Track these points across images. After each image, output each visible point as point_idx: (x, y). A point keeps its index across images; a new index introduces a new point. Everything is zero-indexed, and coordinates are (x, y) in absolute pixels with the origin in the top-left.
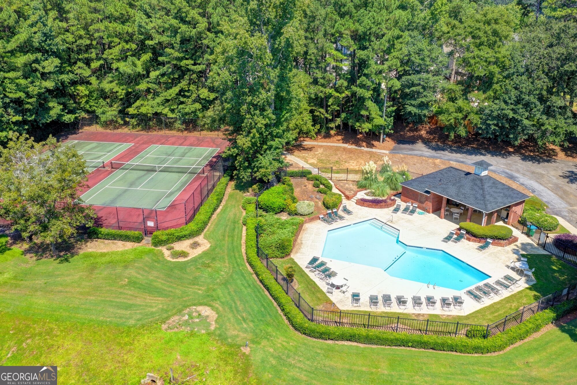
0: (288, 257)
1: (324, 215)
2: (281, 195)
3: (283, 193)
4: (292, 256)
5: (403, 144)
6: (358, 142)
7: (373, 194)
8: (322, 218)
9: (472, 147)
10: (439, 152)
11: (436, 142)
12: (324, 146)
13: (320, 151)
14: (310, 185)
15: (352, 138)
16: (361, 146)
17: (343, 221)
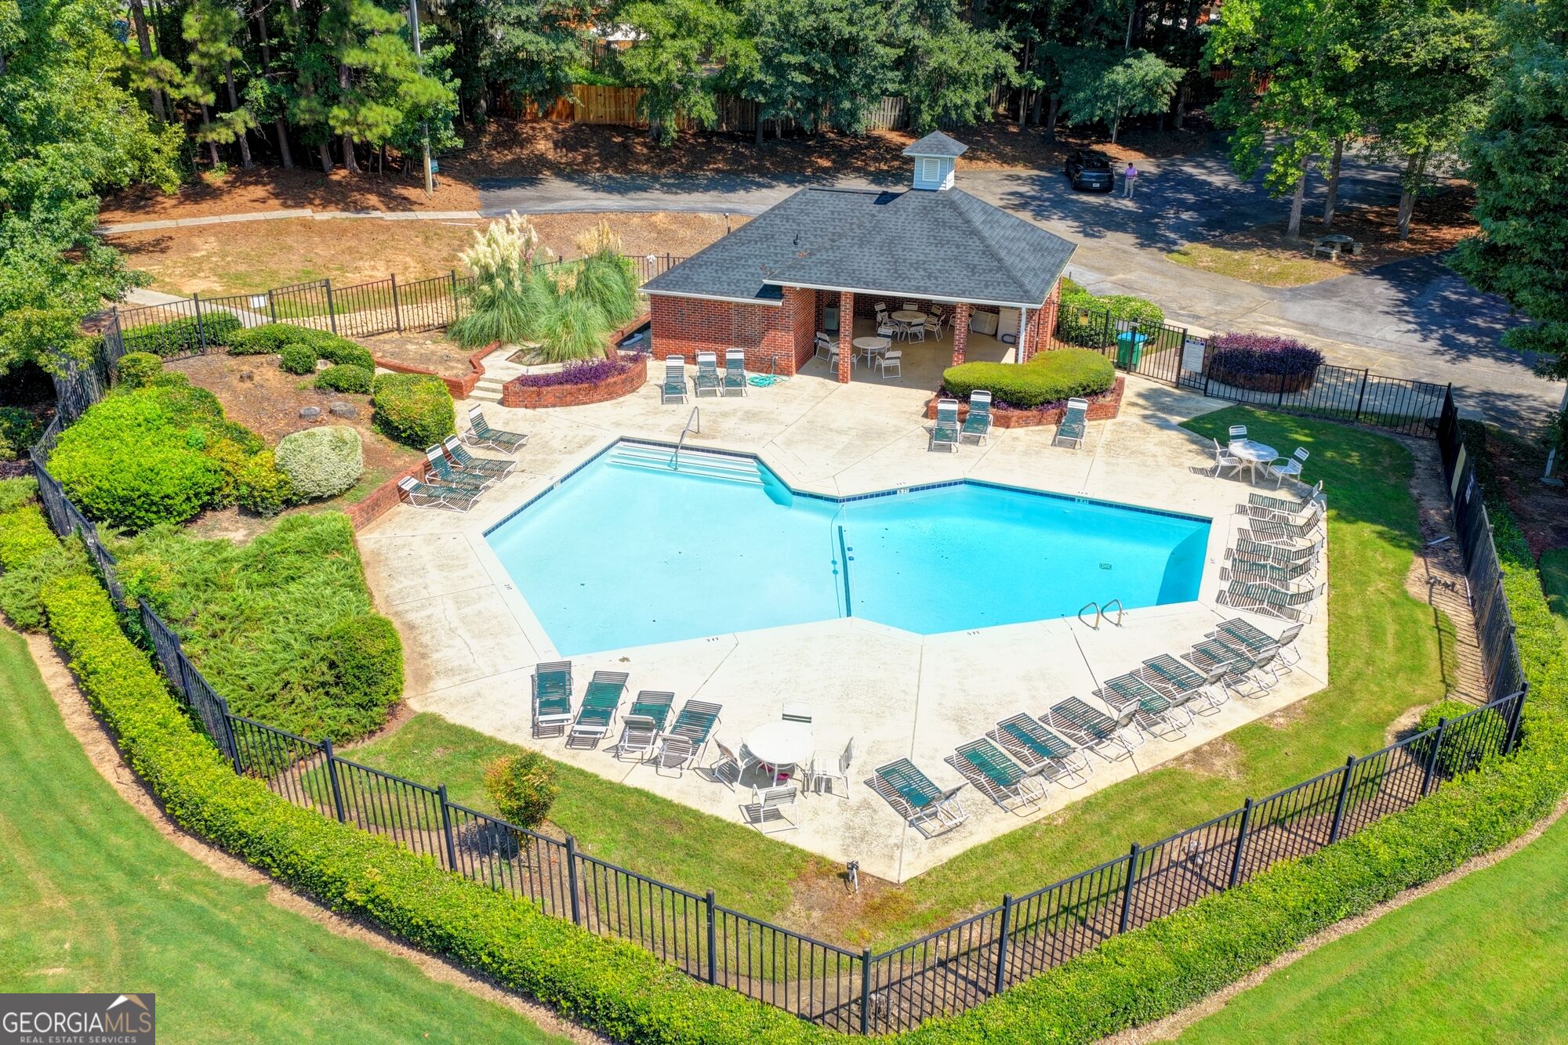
0: (404, 718)
1: (414, 475)
2: (169, 429)
3: (170, 421)
4: (415, 702)
5: (504, 187)
6: (345, 197)
7: (547, 356)
8: (416, 488)
9: (717, 171)
10: (632, 195)
11: (598, 170)
12: (213, 226)
13: (207, 246)
14: (268, 373)
15: (314, 185)
16: (365, 209)
17: (509, 480)
